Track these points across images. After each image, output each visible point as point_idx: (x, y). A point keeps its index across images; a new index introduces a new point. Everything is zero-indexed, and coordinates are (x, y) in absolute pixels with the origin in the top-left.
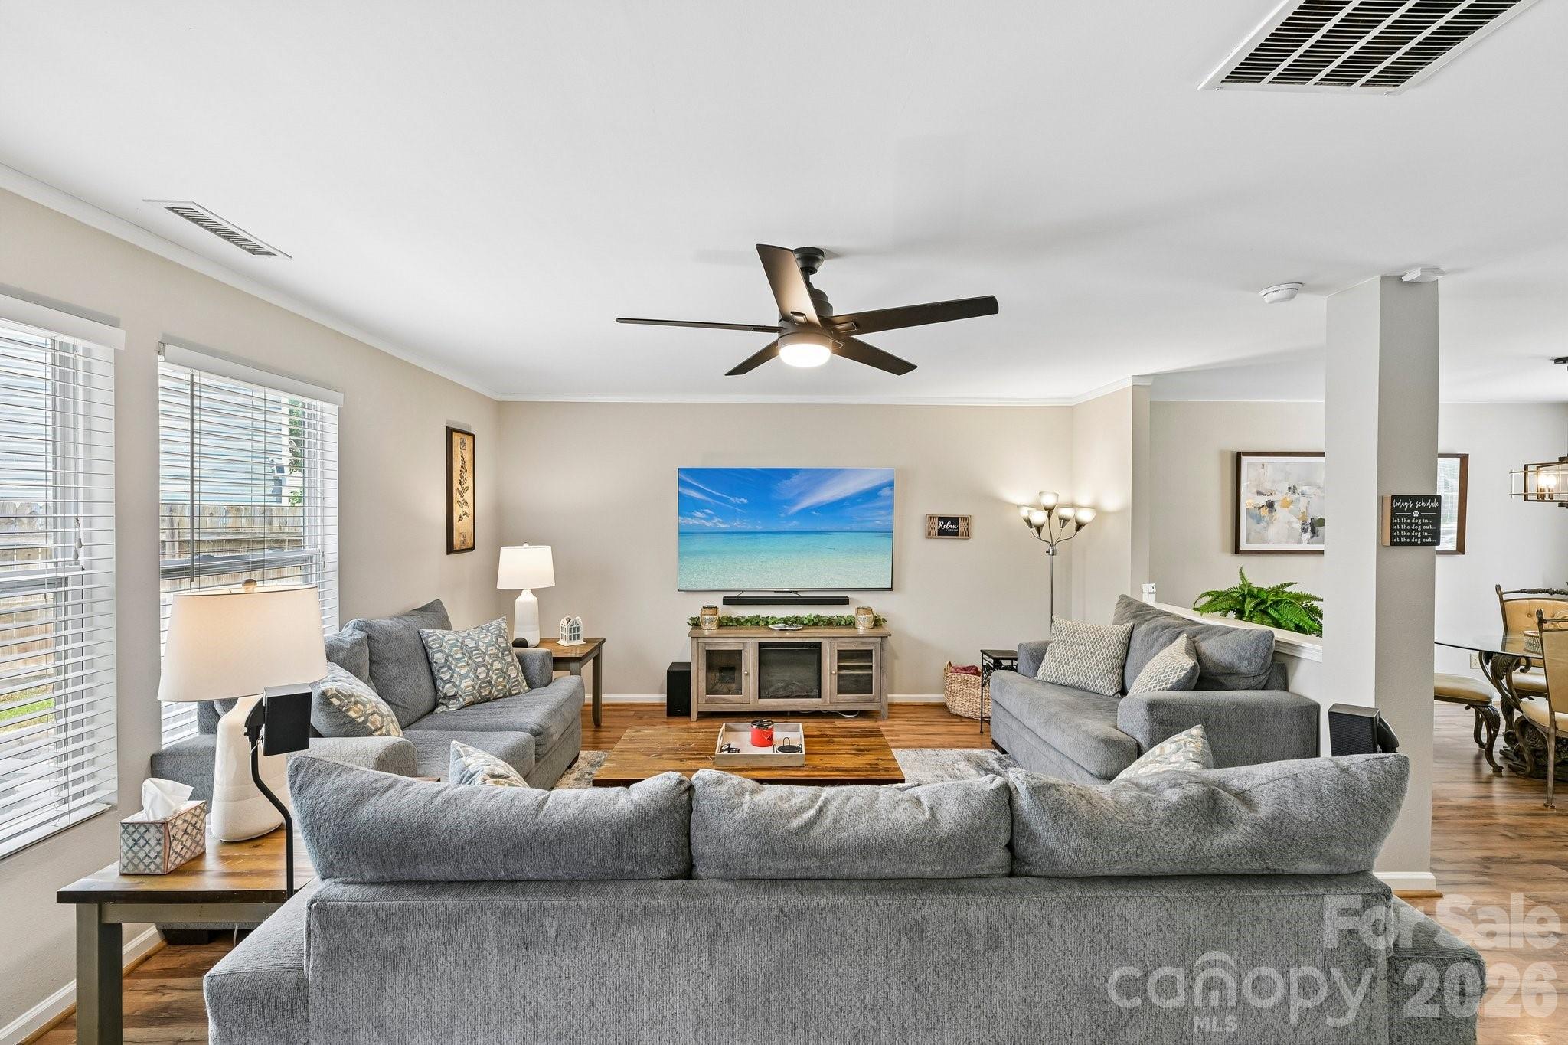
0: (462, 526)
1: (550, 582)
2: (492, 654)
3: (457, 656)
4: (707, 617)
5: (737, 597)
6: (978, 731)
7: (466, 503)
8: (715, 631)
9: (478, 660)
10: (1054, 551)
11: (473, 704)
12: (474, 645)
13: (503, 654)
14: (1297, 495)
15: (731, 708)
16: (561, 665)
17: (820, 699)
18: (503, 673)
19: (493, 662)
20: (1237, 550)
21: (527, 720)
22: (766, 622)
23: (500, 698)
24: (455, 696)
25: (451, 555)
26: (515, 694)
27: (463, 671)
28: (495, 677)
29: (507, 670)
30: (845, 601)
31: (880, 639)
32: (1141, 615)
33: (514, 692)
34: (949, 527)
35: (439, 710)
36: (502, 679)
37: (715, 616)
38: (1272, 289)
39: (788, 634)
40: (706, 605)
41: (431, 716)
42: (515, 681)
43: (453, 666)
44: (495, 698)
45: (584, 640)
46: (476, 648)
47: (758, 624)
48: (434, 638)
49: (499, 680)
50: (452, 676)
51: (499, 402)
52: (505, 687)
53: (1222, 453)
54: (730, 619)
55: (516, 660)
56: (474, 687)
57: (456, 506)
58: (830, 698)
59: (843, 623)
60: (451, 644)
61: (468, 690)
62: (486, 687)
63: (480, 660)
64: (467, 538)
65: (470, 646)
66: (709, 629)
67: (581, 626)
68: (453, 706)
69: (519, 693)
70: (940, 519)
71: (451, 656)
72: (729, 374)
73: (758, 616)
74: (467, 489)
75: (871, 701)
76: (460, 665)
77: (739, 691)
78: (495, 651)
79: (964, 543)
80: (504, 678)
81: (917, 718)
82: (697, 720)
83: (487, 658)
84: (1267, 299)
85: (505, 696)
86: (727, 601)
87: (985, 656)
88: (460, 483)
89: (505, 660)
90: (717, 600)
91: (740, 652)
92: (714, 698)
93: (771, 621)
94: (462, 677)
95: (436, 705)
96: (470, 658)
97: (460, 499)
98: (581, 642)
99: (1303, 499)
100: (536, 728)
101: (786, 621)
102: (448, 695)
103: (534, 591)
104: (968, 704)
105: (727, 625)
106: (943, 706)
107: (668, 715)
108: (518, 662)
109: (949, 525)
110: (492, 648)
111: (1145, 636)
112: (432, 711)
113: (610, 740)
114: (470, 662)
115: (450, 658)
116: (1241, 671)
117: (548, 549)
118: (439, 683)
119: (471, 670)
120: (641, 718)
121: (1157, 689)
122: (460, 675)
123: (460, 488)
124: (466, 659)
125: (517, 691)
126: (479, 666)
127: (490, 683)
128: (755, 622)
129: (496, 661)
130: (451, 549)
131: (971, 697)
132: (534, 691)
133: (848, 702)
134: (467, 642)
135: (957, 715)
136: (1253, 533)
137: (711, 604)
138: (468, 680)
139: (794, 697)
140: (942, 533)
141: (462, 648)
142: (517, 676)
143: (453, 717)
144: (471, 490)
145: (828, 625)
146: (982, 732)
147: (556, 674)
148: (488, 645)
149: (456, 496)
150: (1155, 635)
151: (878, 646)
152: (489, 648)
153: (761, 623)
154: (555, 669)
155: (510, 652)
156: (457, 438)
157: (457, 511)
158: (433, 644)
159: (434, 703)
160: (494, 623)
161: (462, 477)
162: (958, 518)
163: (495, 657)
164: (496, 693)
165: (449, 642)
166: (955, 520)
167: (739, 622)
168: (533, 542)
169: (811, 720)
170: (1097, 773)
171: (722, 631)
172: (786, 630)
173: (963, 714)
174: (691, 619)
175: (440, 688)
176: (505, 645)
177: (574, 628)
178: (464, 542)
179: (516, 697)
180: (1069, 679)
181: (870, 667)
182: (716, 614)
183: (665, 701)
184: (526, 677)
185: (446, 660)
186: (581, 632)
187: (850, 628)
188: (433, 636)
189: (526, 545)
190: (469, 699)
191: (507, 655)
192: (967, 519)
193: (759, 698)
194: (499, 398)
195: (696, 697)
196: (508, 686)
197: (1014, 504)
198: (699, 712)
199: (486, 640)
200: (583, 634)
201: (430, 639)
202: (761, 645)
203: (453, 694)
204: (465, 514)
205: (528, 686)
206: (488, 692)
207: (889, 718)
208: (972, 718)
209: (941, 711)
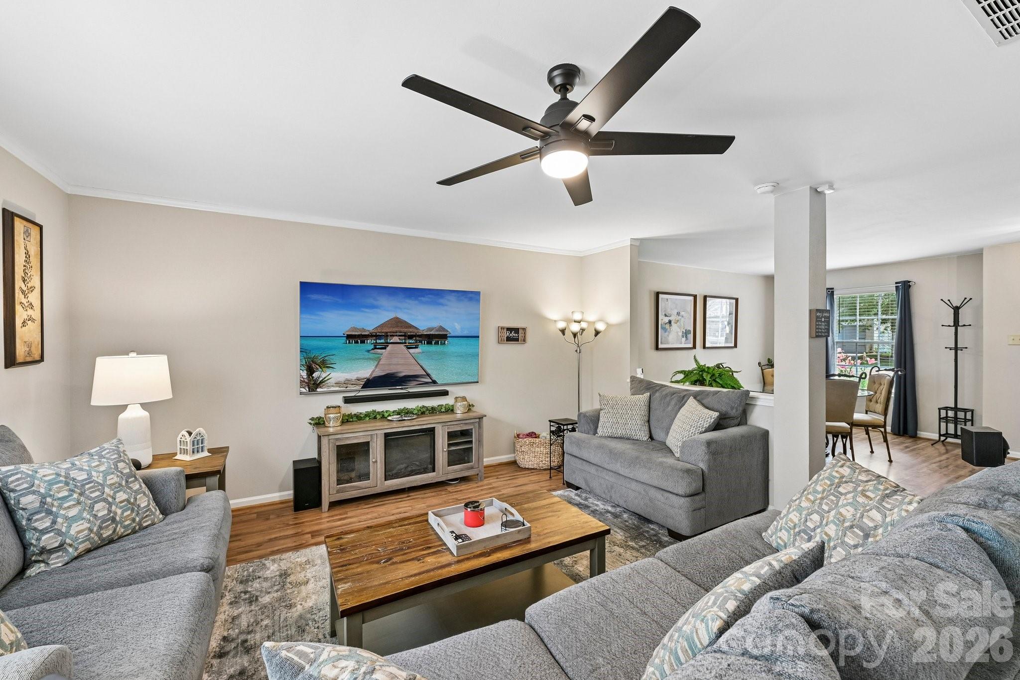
0: (26, 334)
1: (165, 393)
2: (113, 484)
3: (60, 495)
4: (332, 416)
5: (355, 396)
6: (548, 477)
7: (31, 306)
8: (339, 428)
9: (93, 495)
10: (580, 350)
11: (88, 551)
12: (85, 477)
13: (127, 482)
14: (680, 317)
15: (361, 493)
16: (195, 482)
17: (434, 474)
18: (131, 505)
19: (115, 493)
20: (657, 348)
21: (191, 556)
22: (383, 416)
23: (128, 535)
24: (61, 547)
25: (10, 370)
26: (147, 527)
27: (73, 512)
28: (119, 511)
29: (136, 499)
30: (445, 393)
31: (478, 420)
32: (652, 387)
33: (145, 524)
34: (513, 335)
35: (32, 571)
36: (129, 512)
37: (339, 415)
38: (764, 185)
39: (406, 423)
40: (330, 404)
41: (22, 583)
42: (146, 511)
43: (54, 509)
44: (121, 537)
45: (209, 451)
46: (89, 480)
47: (375, 418)
48: (19, 476)
49: (126, 514)
50: (54, 522)
51: (69, 195)
52: (134, 520)
53: (650, 291)
54: (350, 416)
55: (143, 486)
56: (91, 530)
57: (18, 308)
58: (443, 470)
59: (443, 410)
60: (49, 481)
61: (81, 535)
62: (107, 527)
63: (97, 493)
64: (33, 349)
65: (80, 478)
66: (333, 426)
67: (206, 437)
68: (56, 561)
69: (153, 524)
70: (508, 329)
71: (50, 496)
72: (439, 183)
73: (374, 411)
74: (32, 289)
75: (472, 468)
76: (66, 505)
77: (366, 476)
78: (116, 479)
79: (523, 345)
80: (133, 510)
81: (502, 475)
82: (329, 510)
83: (107, 490)
84: (759, 191)
85: (134, 532)
86: (347, 400)
87: (552, 424)
88: (24, 281)
89: (131, 488)
90: (338, 400)
91: (367, 444)
92: (345, 487)
93: (386, 415)
94: (70, 520)
95: (26, 565)
96: (81, 494)
97: (24, 301)
98: (206, 454)
99: (682, 319)
100: (206, 562)
101: (399, 413)
102: (48, 548)
103: (144, 406)
104: (533, 459)
105: (347, 422)
106: (514, 463)
107: (295, 511)
108: (147, 489)
109: (513, 334)
110: (112, 476)
111: (661, 400)
112: (21, 573)
113: (247, 549)
114: (82, 499)
115: (49, 500)
116: (731, 416)
117: (164, 358)
118: (30, 536)
119: (85, 509)
120: (268, 519)
121: (696, 432)
122: (66, 518)
123: (25, 288)
124: (75, 496)
125: (149, 522)
126: (96, 502)
127: (113, 520)
128: (373, 416)
129: (118, 492)
130: (11, 361)
131: (536, 454)
132: (172, 518)
133: (455, 471)
134: (73, 474)
135: (525, 468)
136: (663, 338)
137: (334, 404)
138: (81, 522)
139: (413, 475)
140: (509, 339)
141: (67, 484)
142: (149, 505)
143: (63, 576)
144: (37, 291)
145: (432, 413)
146: (550, 477)
147: (191, 492)
148: (106, 474)
149: (19, 296)
150: (668, 399)
151: (477, 425)
152: (108, 478)
153: (378, 417)
154: (187, 488)
155: (135, 477)
156: (19, 225)
157: (21, 314)
158: (17, 486)
159: (21, 564)
160: (106, 445)
161: (25, 273)
162: (519, 329)
163: (118, 487)
164: (122, 530)
165: (47, 478)
166: (517, 330)
167: (359, 418)
168: (142, 351)
169: (428, 491)
170: (683, 494)
171: (346, 427)
172: (404, 420)
173: (530, 467)
174: (312, 419)
175: (33, 542)
176: (128, 470)
177: (198, 441)
178: (29, 353)
179: (149, 530)
180: (620, 432)
181: (471, 442)
182: (340, 413)
183: (292, 497)
184: (158, 503)
185: (43, 503)
186: (206, 443)
187: (449, 414)
188: (17, 474)
189: (133, 354)
190: (82, 548)
191: (133, 482)
192: (524, 329)
193: (385, 480)
194: (69, 190)
195: (327, 489)
196: (137, 519)
197: (552, 320)
198: (330, 503)
199: (102, 468)
200: (207, 445)
201: (10, 479)
202: (386, 435)
203: (56, 545)
204: (31, 319)
205: (162, 513)
206: (111, 532)
207: (485, 478)
208: (536, 469)
209: (513, 467)
